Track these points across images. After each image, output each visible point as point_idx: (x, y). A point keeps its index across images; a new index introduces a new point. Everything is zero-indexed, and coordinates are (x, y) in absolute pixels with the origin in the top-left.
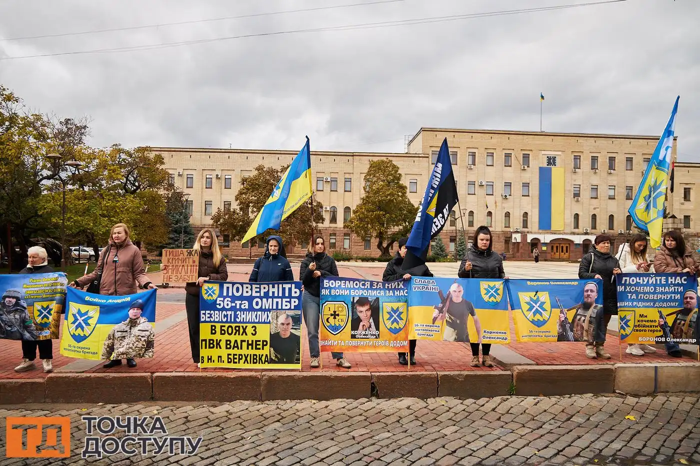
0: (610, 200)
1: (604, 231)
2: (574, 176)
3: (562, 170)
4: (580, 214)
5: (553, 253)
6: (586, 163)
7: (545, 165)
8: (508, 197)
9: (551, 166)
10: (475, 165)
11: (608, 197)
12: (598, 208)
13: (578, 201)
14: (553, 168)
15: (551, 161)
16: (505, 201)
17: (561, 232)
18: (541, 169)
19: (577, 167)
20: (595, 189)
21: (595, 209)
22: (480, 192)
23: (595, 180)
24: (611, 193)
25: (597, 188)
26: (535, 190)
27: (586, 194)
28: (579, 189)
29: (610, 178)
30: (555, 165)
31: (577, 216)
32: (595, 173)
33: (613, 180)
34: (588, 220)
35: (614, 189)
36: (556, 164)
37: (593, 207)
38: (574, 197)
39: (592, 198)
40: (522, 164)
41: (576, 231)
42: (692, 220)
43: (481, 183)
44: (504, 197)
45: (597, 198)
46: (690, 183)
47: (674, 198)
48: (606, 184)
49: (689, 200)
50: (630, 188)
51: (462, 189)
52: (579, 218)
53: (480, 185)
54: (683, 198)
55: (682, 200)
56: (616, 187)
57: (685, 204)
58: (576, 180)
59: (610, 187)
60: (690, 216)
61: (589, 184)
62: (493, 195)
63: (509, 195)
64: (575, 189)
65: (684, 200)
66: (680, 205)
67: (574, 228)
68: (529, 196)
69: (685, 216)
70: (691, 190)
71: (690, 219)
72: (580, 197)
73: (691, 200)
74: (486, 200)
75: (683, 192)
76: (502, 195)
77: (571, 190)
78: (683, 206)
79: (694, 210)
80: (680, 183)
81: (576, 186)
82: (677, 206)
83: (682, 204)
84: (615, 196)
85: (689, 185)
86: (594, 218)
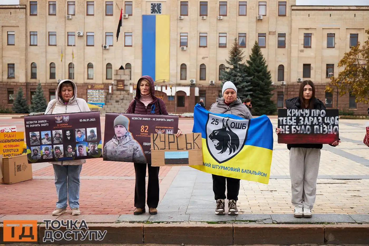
0: (221, 49)
1: (212, 82)
2: (181, 24)
3: (168, 18)
4: (188, 64)
6: (193, 9)
7: (149, 13)
8: (108, 47)
9: (156, 14)
10: (74, 15)
11: (218, 45)
12: (207, 57)
13: (183, 49)
14: (158, 16)
15: (156, 8)
16: (105, 52)
18: (144, 17)
19: (184, 13)
20: (203, 37)
21: (203, 58)
22: (80, 43)
23: (204, 27)
24: (223, 41)
25: (207, 36)
27: (193, 43)
28: (186, 37)
29: (221, 24)
30: (160, 13)
31: (183, 67)
33: (224, 27)
34: (195, 71)
35: (226, 36)
36: (162, 11)
37: (202, 57)
38: (180, 46)
39: (200, 47)
40: (124, 12)
41: (183, 82)
42: (313, 69)
43: (79, 33)
44: (104, 48)
45: (206, 47)
46: (311, 28)
47: (292, 45)
48: (217, 31)
49: (310, 47)
50: (243, 35)
51: (61, 40)
52: (186, 68)
53: (78, 36)
54: (302, 44)
55: (302, 47)
56: (228, 35)
57: (304, 51)
58: (182, 28)
59: (221, 35)
60: (310, 64)
61: (197, 31)
62: (93, 46)
63: (110, 46)
64: (182, 37)
65: (304, 47)
66: (300, 52)
67: (181, 79)
68: (131, 46)
69: (304, 65)
70: (312, 36)
71: (310, 68)
72: (187, 47)
73: (312, 47)
74: (86, 51)
75: (302, 37)
76: (102, 46)
77: (177, 39)
78: (302, 53)
79: (315, 57)
80: (299, 29)
81: (182, 35)
82: (295, 53)
83: (302, 51)
84: (226, 44)
85: (310, 30)
86: (203, 68)
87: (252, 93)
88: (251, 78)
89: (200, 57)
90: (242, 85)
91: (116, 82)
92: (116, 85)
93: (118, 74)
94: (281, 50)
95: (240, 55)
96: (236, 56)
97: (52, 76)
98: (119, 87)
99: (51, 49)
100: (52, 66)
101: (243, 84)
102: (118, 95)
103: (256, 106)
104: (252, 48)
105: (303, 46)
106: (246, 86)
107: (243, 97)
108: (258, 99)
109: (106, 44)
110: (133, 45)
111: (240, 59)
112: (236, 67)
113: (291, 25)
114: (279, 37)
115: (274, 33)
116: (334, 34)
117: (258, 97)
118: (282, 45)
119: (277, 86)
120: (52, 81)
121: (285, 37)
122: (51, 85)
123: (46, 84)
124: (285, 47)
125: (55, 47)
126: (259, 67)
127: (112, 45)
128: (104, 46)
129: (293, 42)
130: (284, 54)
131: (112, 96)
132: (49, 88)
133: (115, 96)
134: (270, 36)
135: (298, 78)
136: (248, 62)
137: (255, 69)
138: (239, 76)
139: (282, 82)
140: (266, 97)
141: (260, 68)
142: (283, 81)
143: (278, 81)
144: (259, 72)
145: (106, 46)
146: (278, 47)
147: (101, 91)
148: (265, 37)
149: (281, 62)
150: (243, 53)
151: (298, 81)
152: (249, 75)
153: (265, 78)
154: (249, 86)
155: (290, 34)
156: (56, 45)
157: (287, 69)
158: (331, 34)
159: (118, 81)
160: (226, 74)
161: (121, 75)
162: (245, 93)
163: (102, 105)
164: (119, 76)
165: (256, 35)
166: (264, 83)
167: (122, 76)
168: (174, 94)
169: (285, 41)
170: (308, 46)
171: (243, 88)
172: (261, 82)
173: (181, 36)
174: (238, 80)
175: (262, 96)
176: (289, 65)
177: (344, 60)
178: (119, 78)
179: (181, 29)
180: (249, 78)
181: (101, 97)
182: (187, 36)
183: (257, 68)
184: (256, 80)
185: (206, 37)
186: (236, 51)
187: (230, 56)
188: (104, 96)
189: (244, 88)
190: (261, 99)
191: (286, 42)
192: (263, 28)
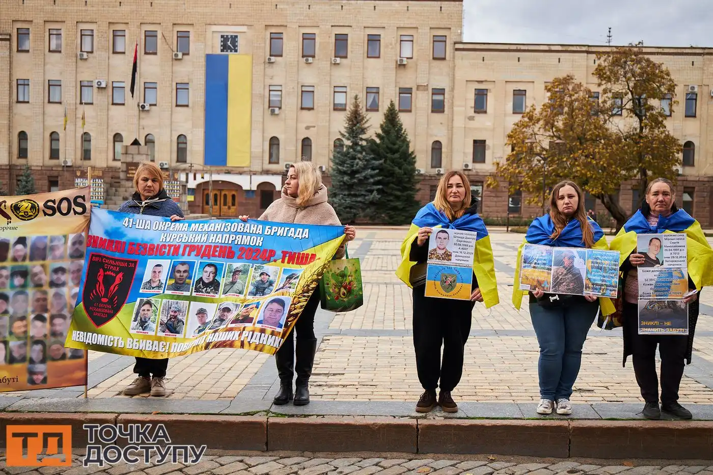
0: (336, 113)
2: (270, 71)
3: (248, 59)
4: (281, 137)
5: (227, 207)
6: (292, 46)
7: (217, 50)
8: (147, 108)
9: (229, 53)
10: (92, 52)
11: (332, 106)
12: (314, 127)
13: (273, 112)
14: (232, 56)
15: (229, 43)
16: (143, 115)
17: (245, 169)
18: (209, 58)
19: (276, 52)
20: (306, 92)
21: (308, 128)
22: (102, 99)
23: (309, 77)
24: (340, 99)
25: (313, 92)
26: (197, 95)
27: (290, 102)
28: (279, 93)
29: (337, 72)
30: (236, 51)
31: (274, 142)
32: (308, 63)
33: (341, 76)
34: (293, 148)
35: (346, 92)
36: (239, 48)
37: (305, 125)
38: (269, 108)
39: (302, 109)
40: (175, 49)
41: (273, 167)
42: (489, 148)
43: (99, 83)
44: (141, 109)
45: (313, 109)
46: (486, 81)
47: (455, 108)
48: (330, 84)
49: (485, 112)
50: (375, 90)
51: (69, 94)
52: (278, 144)
53: (98, 88)
54: (471, 107)
55: (471, 112)
56: (348, 90)
57: (476, 118)
58: (272, 77)
59: (337, 90)
60: (485, 141)
61: (298, 83)
62: (123, 104)
63: (151, 105)
64: (271, 93)
65: (475, 112)
66: (467, 120)
67: (270, 163)
68: (187, 106)
69: (475, 142)
70: (489, 94)
71: (485, 146)
72: (280, 108)
73: (488, 111)
74: (111, 113)
75: (471, 96)
76: (138, 105)
77: (264, 95)
78: (472, 122)
79: (494, 130)
80: (467, 81)
81: (272, 88)
82: (459, 122)
83: (471, 118)
84: (346, 104)
85: (484, 83)
86: (306, 143)
87: (380, 187)
88: (381, 162)
89: (302, 126)
90: (364, 174)
91: (125, 165)
92: (126, 171)
93: (129, 152)
94: (437, 117)
95: (364, 124)
96: (355, 125)
97: (54, 154)
98: (129, 174)
99: (51, 108)
100: (54, 137)
101: (366, 172)
102: (129, 187)
103: (387, 210)
104: (385, 112)
105: (473, 110)
106: (372, 176)
107: (367, 193)
108: (391, 198)
109: (144, 102)
110: (190, 105)
111: (363, 131)
112: (355, 144)
113: (454, 75)
114: (433, 94)
115: (425, 88)
116: (525, 91)
117: (391, 195)
118: (438, 107)
119: (430, 176)
120: (54, 162)
121: (444, 94)
122: (50, 169)
123: (43, 168)
124: (443, 112)
125: (59, 105)
126: (394, 144)
127: (154, 103)
128: (141, 105)
129: (456, 103)
130: (441, 123)
131: (118, 189)
132: (48, 173)
133: (124, 189)
134: (418, 92)
135: (465, 164)
136: (378, 136)
137: (387, 147)
138: (359, 159)
139: (437, 169)
140: (405, 194)
141: (396, 146)
142: (441, 167)
143: (432, 167)
144: (394, 152)
145: (145, 104)
146: (433, 112)
147: (97, 180)
148: (411, 94)
149: (436, 136)
150: (367, 120)
151: (464, 168)
152: (378, 156)
153: (404, 162)
154: (377, 175)
155: (453, 89)
156: (60, 103)
157: (447, 148)
158: (519, 90)
159: (129, 164)
160: (339, 155)
161: (132, 154)
162: (369, 188)
163: (100, 204)
164: (131, 156)
165: (395, 90)
166: (401, 172)
167: (135, 156)
168: (254, 188)
169: (443, 101)
170: (482, 110)
171: (366, 178)
172: (396, 169)
173: (270, 91)
174: (357, 165)
175: (398, 193)
176: (451, 140)
177: (511, 134)
178: (129, 159)
179: (271, 79)
180: (377, 163)
181: (97, 190)
182: (281, 91)
183: (391, 146)
184: (388, 166)
185: (312, 94)
186: (356, 117)
187: (346, 125)
188: (102, 189)
189: (368, 179)
190: (398, 198)
191: (445, 103)
192: (408, 81)
